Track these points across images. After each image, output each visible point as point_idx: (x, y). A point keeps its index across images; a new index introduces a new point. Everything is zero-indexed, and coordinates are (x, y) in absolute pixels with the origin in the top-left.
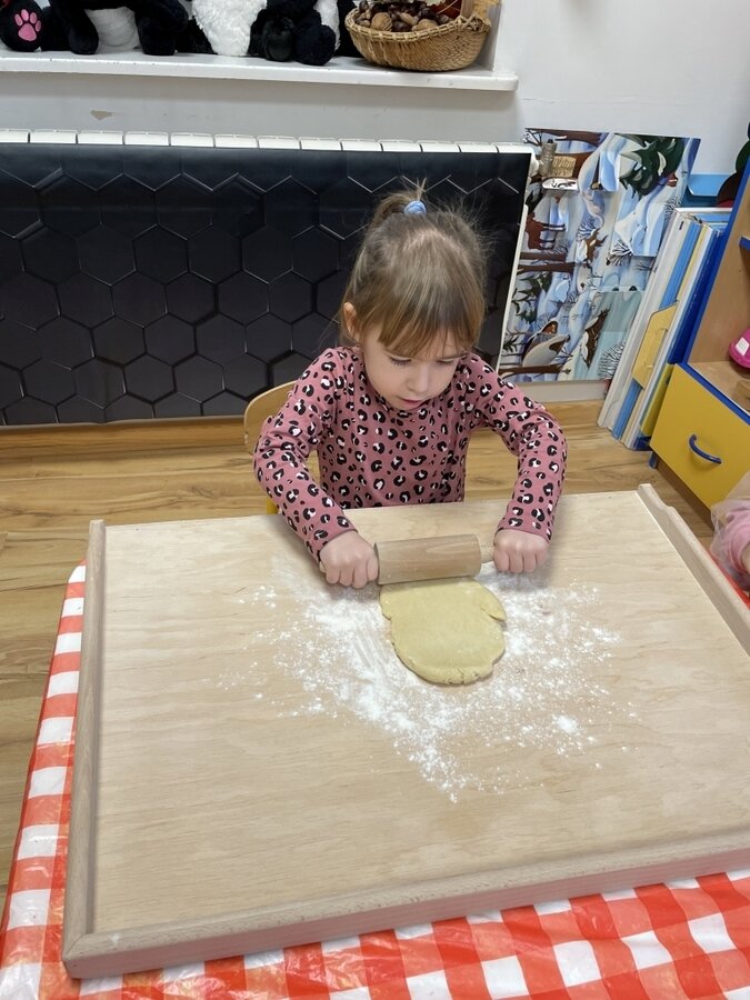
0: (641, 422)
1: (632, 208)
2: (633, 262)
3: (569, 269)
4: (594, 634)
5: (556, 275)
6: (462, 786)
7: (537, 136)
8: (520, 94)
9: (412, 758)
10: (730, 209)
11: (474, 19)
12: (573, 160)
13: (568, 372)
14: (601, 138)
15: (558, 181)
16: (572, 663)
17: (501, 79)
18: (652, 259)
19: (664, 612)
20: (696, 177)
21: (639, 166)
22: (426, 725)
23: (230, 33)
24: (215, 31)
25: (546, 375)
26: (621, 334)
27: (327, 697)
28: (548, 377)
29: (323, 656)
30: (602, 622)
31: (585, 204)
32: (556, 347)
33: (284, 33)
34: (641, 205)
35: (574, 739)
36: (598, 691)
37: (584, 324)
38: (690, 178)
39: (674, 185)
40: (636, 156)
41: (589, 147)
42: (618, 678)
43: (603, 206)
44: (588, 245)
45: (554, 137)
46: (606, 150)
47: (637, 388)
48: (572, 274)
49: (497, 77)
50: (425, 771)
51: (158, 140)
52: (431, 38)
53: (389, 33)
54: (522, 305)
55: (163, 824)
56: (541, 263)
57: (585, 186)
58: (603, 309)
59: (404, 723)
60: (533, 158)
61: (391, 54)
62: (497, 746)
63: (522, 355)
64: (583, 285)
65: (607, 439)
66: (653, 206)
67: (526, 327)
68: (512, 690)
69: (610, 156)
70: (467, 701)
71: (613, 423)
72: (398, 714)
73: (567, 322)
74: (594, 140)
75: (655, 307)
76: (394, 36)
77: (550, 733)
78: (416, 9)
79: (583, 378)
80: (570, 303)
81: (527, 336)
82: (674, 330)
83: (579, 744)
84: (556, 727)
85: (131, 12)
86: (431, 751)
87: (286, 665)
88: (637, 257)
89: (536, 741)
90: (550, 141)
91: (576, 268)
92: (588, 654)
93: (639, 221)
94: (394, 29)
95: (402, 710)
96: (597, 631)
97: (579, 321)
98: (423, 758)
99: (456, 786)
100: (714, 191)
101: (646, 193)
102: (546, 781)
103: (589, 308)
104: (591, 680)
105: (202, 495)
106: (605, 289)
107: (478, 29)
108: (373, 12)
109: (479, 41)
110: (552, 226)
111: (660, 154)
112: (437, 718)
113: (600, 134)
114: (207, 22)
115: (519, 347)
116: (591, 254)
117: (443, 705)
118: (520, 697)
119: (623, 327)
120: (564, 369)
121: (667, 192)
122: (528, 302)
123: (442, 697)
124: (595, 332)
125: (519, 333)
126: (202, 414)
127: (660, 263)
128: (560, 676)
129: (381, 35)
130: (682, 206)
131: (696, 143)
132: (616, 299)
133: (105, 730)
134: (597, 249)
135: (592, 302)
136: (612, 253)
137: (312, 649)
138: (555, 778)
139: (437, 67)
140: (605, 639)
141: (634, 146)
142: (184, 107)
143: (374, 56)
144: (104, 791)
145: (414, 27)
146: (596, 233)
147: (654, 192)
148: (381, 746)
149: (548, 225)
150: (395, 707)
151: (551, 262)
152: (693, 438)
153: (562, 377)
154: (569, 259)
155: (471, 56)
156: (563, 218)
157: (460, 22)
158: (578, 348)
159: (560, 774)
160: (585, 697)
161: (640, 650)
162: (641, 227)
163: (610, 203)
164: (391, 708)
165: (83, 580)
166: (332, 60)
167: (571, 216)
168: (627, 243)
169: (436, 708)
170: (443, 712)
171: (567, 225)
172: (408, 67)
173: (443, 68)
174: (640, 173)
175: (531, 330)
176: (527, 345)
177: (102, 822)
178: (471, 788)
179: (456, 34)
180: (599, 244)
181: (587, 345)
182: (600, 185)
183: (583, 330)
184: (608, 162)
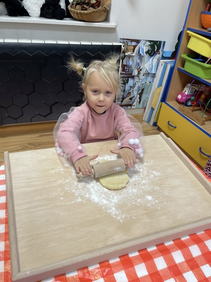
0: (154, 119)
1: (149, 60)
2: (150, 75)
3: (133, 77)
4: (153, 173)
5: (130, 79)
6: (123, 217)
7: (123, 40)
8: (118, 29)
9: (108, 211)
10: (174, 60)
11: (104, 8)
12: (133, 47)
13: (134, 106)
14: (140, 41)
15: (129, 53)
16: (149, 181)
17: (112, 24)
18: (155, 74)
19: (170, 166)
20: (165, 52)
21: (150, 49)
22: (111, 202)
23: (34, 10)
24: (30, 10)
25: (128, 107)
26: (148, 95)
27: (82, 197)
28: (129, 107)
29: (79, 186)
30: (155, 170)
31: (136, 59)
32: (131, 99)
33: (50, 10)
34: (151, 59)
35: (152, 202)
36: (156, 188)
37: (138, 93)
38: (163, 52)
39: (159, 54)
40: (149, 46)
41: (137, 44)
42: (161, 184)
43: (141, 60)
44: (138, 70)
45: (127, 41)
46: (141, 44)
47: (153, 109)
48: (134, 79)
49: (111, 24)
50: (112, 214)
51: (15, 41)
52: (93, 12)
53: (81, 11)
54: (121, 87)
55: (38, 238)
56: (126, 76)
57: (136, 55)
58: (143, 88)
59: (105, 202)
60: (122, 46)
61: (82, 17)
62: (131, 206)
63: (122, 101)
64: (137, 82)
65: (145, 124)
66: (154, 60)
68: (133, 190)
69: (142, 46)
70: (121, 194)
71: (147, 119)
72: (103, 200)
73: (133, 92)
74: (138, 41)
75: (156, 87)
76: (83, 12)
77: (145, 201)
78: (88, 4)
79: (138, 107)
80: (134, 86)
81: (123, 96)
82: (162, 93)
83: (153, 203)
84: (147, 199)
85: (4, 4)
86: (114, 209)
87: (69, 189)
88: (151, 74)
89: (142, 203)
90: (126, 42)
91: (135, 77)
92: (152, 179)
93: (151, 64)
94: (82, 10)
95: (104, 198)
96: (154, 172)
97: (136, 91)
98: (112, 211)
99: (122, 218)
100: (169, 55)
101: (152, 56)
102: (146, 214)
103: (139, 88)
104: (154, 185)
105: (33, 145)
106: (143, 83)
107: (105, 10)
108: (76, 5)
109: (106, 14)
110: (128, 65)
111: (155, 45)
112: (114, 200)
113: (139, 40)
114: (27, 7)
115: (121, 99)
116: (139, 73)
117: (115, 196)
118: (136, 192)
119: (148, 93)
120: (133, 105)
121: (158, 56)
122: (123, 86)
123: (115, 194)
124: (141, 94)
125: (121, 95)
126: (31, 122)
127: (157, 75)
128: (146, 185)
129: (79, 11)
130: (161, 59)
131: (164, 42)
132: (146, 86)
133: (16, 213)
134: (140, 72)
135: (140, 86)
136: (144, 73)
137: (76, 184)
138: (148, 213)
139: (95, 20)
140: (156, 174)
141: (148, 43)
142: (22, 31)
143: (77, 17)
144: (18, 230)
145: (88, 9)
146: (140, 67)
147: (154, 56)
148: (99, 209)
149: (127, 65)
150: (102, 198)
151: (128, 75)
152: (169, 122)
153: (133, 107)
154: (133, 75)
155: (103, 18)
156: (131, 63)
157: (100, 8)
158: (137, 99)
159: (149, 211)
160: (153, 190)
161: (166, 176)
162: (151, 66)
163: (143, 59)
164: (101, 198)
165: (4, 169)
166: (65, 19)
167: (133, 62)
168: (148, 70)
169: (113, 197)
170: (116, 198)
171: (132, 65)
172: (87, 21)
173: (96, 21)
174: (150, 51)
175: (124, 94)
176: (123, 99)
177: (18, 240)
178: (126, 218)
179: (99, 12)
180: (141, 70)
181: (139, 98)
182: (140, 54)
183: (138, 94)
184: (142, 48)
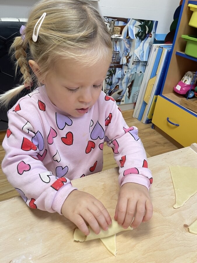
0: (148, 115)
1: (139, 45)
2: (140, 63)
7: (107, 19)
8: (100, 3)
10: (172, 44)
12: (120, 28)
13: (123, 101)
14: (128, 20)
15: (116, 35)
18: (146, 62)
20: (157, 34)
21: (140, 30)
26: (138, 87)
31: (125, 44)
32: (119, 93)
34: (142, 44)
37: (127, 85)
38: (155, 35)
40: (139, 26)
41: (125, 24)
43: (130, 45)
44: (127, 58)
47: (145, 104)
48: (122, 68)
54: (107, 80)
56: (113, 65)
57: (124, 38)
58: (132, 79)
64: (126, 72)
66: (145, 44)
67: (109, 87)
69: (131, 26)
71: (138, 116)
73: (122, 85)
74: (126, 21)
75: (149, 78)
79: (128, 103)
80: (122, 78)
81: (110, 90)
82: (156, 85)
88: (141, 62)
90: (112, 20)
91: (123, 66)
93: (142, 49)
97: (125, 84)
100: (163, 39)
101: (142, 40)
103: (128, 79)
106: (132, 73)
110: (115, 52)
111: (146, 26)
116: (128, 61)
119: (139, 85)
121: (149, 40)
122: (109, 79)
124: (130, 87)
125: (107, 90)
127: (149, 63)
130: (153, 44)
131: (157, 22)
132: (136, 76)
134: (129, 59)
135: (129, 77)
136: (134, 61)
141: (138, 23)
146: (129, 54)
147: (145, 39)
151: (115, 65)
153: (122, 103)
154: (121, 63)
156: (118, 48)
158: (126, 93)
162: (142, 52)
163: (132, 43)
167: (121, 48)
168: (138, 57)
171: (120, 51)
174: (141, 33)
175: (111, 88)
181: (128, 92)
182: (129, 37)
183: (127, 87)
184: (131, 29)
